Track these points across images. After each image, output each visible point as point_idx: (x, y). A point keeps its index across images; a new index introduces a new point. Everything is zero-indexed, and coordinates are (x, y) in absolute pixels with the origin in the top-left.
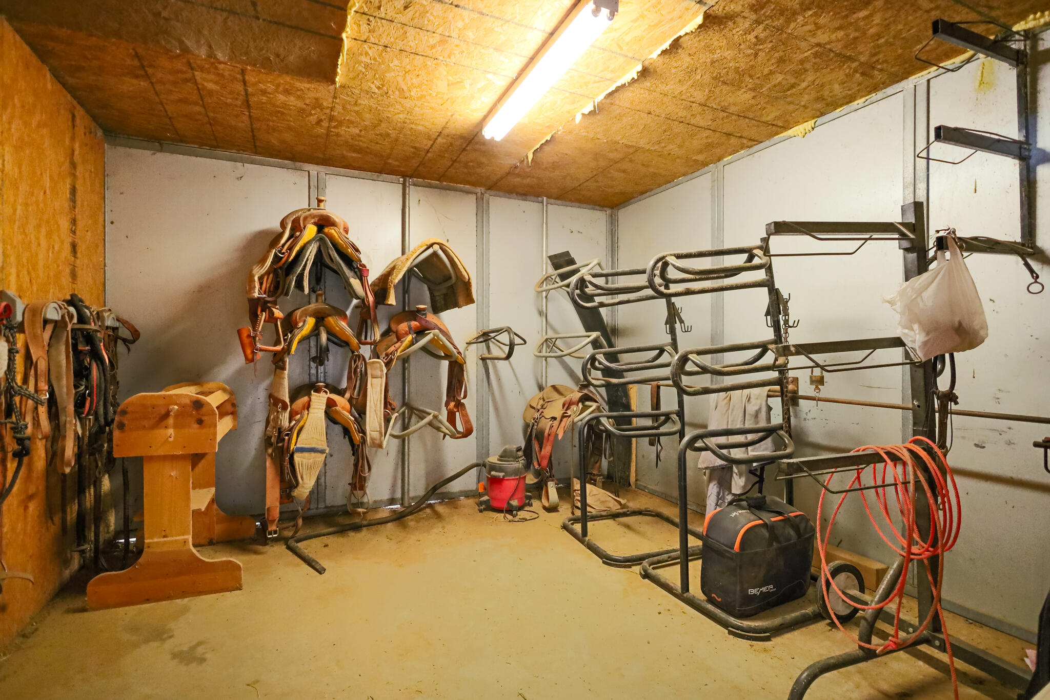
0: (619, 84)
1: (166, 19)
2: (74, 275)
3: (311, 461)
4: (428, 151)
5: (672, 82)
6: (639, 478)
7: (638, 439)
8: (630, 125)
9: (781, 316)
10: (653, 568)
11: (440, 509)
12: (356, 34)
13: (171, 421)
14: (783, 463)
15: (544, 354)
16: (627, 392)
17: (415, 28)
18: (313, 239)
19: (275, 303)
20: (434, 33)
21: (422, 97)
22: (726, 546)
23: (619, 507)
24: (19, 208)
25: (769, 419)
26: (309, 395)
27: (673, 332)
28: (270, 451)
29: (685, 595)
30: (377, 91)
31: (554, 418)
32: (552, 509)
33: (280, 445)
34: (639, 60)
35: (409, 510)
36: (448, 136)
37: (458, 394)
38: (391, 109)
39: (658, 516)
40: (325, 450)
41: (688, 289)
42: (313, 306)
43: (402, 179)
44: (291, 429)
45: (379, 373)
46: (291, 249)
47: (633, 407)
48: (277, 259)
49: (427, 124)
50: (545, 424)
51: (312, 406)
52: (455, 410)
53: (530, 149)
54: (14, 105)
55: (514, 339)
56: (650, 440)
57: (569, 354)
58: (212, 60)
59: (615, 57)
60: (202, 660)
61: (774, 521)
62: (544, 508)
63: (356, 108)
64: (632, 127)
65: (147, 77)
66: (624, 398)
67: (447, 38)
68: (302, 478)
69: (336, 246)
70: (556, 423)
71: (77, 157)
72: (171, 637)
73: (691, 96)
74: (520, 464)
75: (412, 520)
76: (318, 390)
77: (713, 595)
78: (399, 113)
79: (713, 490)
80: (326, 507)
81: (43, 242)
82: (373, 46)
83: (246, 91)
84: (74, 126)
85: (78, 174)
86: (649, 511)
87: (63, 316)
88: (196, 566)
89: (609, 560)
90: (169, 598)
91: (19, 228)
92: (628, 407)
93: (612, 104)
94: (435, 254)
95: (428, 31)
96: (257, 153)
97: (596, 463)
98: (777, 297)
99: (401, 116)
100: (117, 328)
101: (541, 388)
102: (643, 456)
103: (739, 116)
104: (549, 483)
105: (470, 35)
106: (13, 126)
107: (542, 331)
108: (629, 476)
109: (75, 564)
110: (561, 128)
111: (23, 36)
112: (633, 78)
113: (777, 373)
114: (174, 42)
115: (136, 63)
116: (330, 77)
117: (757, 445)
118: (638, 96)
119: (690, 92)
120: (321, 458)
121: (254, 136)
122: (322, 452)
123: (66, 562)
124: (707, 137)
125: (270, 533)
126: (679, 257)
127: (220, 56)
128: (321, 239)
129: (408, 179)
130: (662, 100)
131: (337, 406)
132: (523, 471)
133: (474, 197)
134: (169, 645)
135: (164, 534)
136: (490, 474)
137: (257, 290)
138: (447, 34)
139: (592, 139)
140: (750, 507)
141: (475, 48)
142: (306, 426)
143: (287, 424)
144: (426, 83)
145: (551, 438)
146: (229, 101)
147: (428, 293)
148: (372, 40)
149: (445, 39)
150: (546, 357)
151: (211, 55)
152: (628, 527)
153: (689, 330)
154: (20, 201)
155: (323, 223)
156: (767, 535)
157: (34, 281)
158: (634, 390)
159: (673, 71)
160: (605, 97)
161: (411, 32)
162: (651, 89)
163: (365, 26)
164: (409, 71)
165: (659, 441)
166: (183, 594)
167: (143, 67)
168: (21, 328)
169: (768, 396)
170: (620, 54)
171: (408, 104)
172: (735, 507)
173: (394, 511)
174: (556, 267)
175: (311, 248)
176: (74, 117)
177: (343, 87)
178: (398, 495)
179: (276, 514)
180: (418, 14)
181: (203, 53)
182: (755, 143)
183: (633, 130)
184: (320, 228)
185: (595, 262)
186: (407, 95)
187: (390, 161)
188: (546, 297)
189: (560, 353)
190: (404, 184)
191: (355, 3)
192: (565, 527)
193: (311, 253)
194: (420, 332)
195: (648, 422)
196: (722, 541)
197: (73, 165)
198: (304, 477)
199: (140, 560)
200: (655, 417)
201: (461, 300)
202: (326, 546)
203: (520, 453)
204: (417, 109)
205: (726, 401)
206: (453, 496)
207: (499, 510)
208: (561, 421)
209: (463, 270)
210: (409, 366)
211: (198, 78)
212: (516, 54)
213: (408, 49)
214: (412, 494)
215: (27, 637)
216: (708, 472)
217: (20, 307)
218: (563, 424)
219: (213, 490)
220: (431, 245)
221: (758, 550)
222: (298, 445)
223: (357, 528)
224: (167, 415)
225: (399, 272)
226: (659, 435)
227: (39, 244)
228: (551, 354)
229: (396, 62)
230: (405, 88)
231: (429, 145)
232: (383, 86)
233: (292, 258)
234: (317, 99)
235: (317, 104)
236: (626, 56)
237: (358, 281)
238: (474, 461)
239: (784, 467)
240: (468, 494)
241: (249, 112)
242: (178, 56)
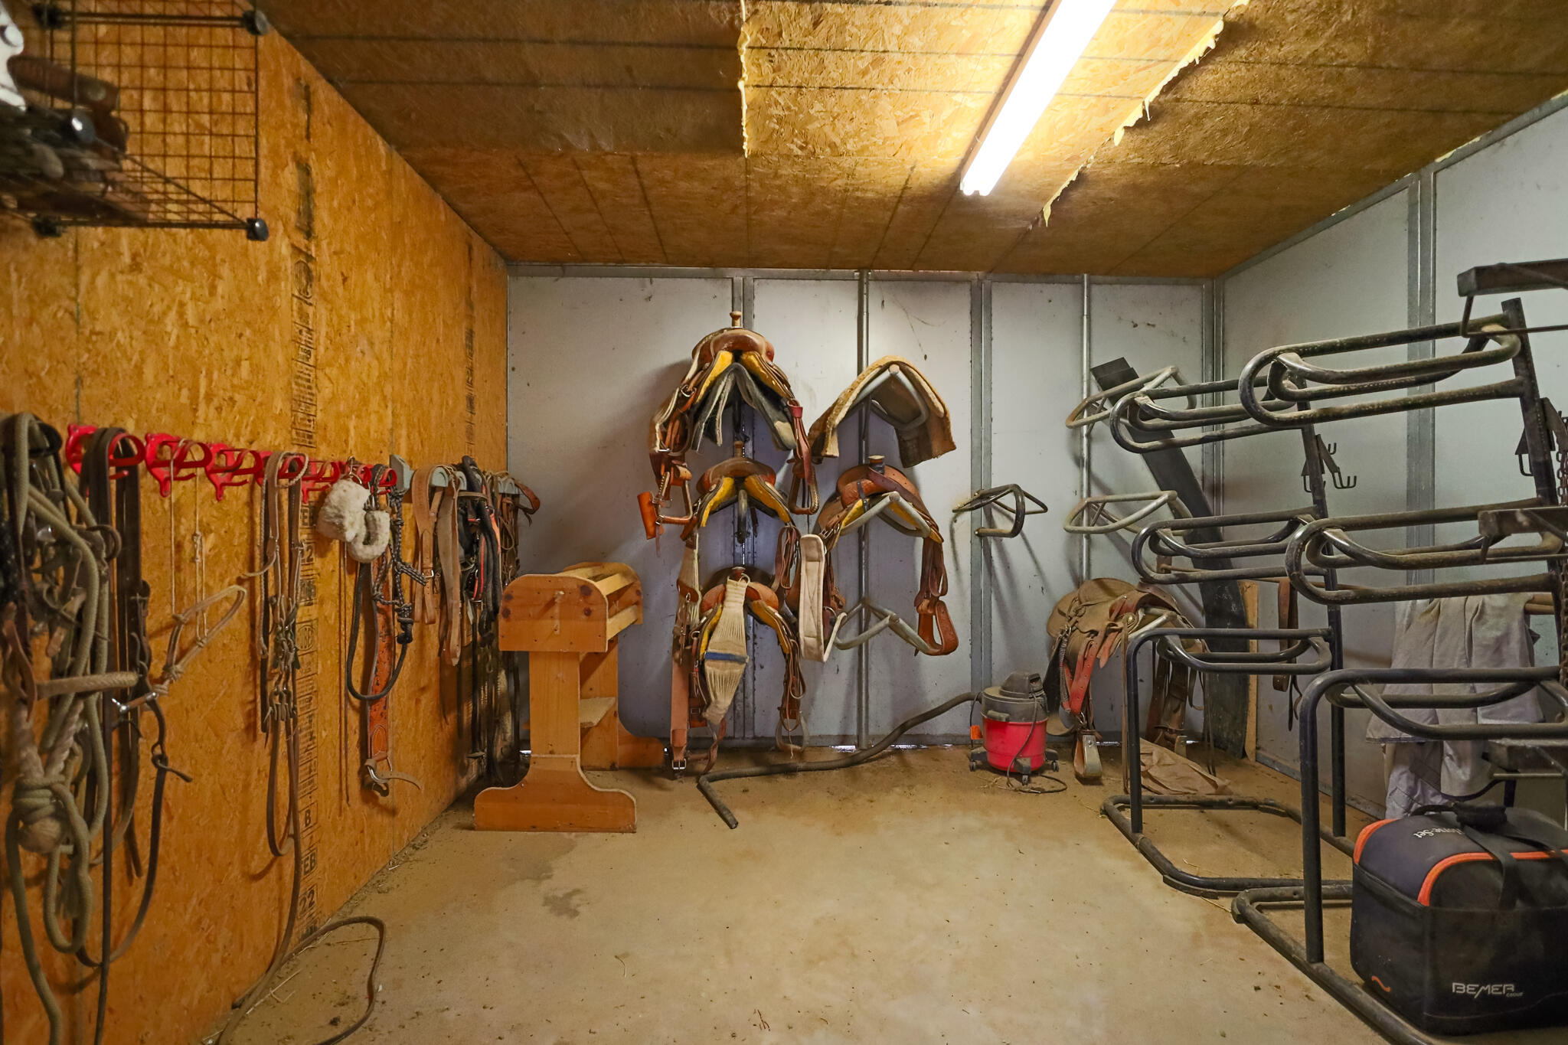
0: (1184, 63)
1: (540, 112)
2: (470, 434)
3: (727, 672)
4: (887, 228)
5: (1293, 38)
6: (1262, 744)
7: (1261, 676)
8: (1220, 131)
9: (1553, 454)
10: (1260, 908)
11: (912, 759)
12: (758, 79)
13: (556, 610)
14: (1500, 745)
15: (1085, 527)
16: (1238, 594)
17: (835, 50)
18: (726, 371)
19: (682, 459)
20: (862, 51)
21: (862, 151)
22: (1401, 891)
23: (1213, 790)
24: (409, 361)
25: (1530, 657)
26: (725, 583)
27: (1317, 488)
28: (677, 655)
29: (1315, 966)
30: (800, 152)
31: (1094, 633)
32: (1090, 780)
33: (689, 648)
34: (1216, 14)
35: (864, 754)
36: (912, 200)
37: (933, 586)
38: (825, 175)
39: (1290, 816)
40: (744, 659)
41: (1325, 410)
42: (729, 463)
43: (857, 274)
44: (701, 627)
45: (816, 554)
46: (698, 386)
47: (1252, 620)
48: (681, 400)
49: (878, 187)
50: (1079, 642)
51: (728, 598)
52: (930, 612)
53: (1045, 200)
54: (404, 245)
55: (1023, 503)
56: (1275, 680)
57: (1124, 526)
58: (598, 153)
59: (1169, 20)
60: (575, 913)
61: (1518, 860)
62: (1078, 776)
63: (778, 182)
64: (1225, 133)
65: (534, 186)
66: (1234, 605)
67: (883, 55)
68: (715, 695)
69: (755, 377)
70: (1098, 639)
71: (475, 295)
72: (549, 877)
73: (1338, 55)
74: (1038, 700)
75: (867, 770)
76: (736, 577)
77: (1374, 978)
78: (835, 179)
79: (1399, 783)
80: (755, 737)
81: (436, 397)
82: (782, 90)
83: (641, 185)
84: (471, 260)
85: (475, 314)
86: (1272, 805)
87: (450, 483)
88: (583, 794)
89: (1176, 879)
90: (556, 829)
91: (410, 384)
92: (1241, 620)
93: (1177, 100)
94: (893, 378)
95: (853, 51)
96: (669, 263)
97: (1176, 711)
98: (1545, 413)
99: (839, 182)
100: (518, 496)
101: (1078, 582)
102: (1271, 707)
103: (1454, 72)
104: (1085, 737)
105: (916, 42)
106: (403, 269)
107: (1082, 491)
108: (1243, 739)
109: (473, 772)
110: (1092, 157)
111: (412, 165)
112: (1208, 48)
113: (1545, 563)
114: (553, 138)
115: (522, 173)
116: (734, 144)
117: (1499, 706)
118: (1226, 77)
119: (1333, 49)
120: (738, 670)
121: (661, 241)
122: (740, 660)
123: (463, 770)
124: (1388, 125)
125: (676, 765)
126: (1304, 353)
127: (603, 144)
128: (737, 371)
129: (865, 271)
130: (1277, 74)
131: (759, 598)
132: (1041, 713)
133: (967, 286)
134: (545, 886)
135: (550, 748)
136: (986, 713)
137: (658, 444)
138: (882, 49)
139: (1153, 166)
140: (1463, 824)
141: (928, 59)
142: (720, 625)
143: (697, 620)
144: (865, 127)
145: (1089, 664)
146: (625, 201)
147: (895, 436)
148: (780, 82)
149: (879, 58)
150: (1088, 534)
151: (595, 147)
152: (1225, 826)
153: (1352, 484)
154: (411, 352)
155: (741, 347)
156: (1500, 883)
157: (426, 443)
158: (1252, 592)
159: (1290, 18)
160: (1162, 92)
161: (830, 58)
162: (1251, 59)
163: (767, 64)
164: (838, 115)
165: (1294, 682)
166: (571, 827)
167: (529, 176)
168: (408, 497)
169: (1527, 613)
170: (1177, 13)
171: (847, 163)
172: (1429, 820)
173: (845, 753)
174: (1104, 385)
175: (723, 383)
176: (470, 249)
177: (754, 155)
178: (853, 731)
179: (682, 740)
180: (834, 29)
181: (585, 146)
182: (1505, 117)
183: (1229, 138)
184: (737, 357)
185: (1167, 372)
186: (842, 149)
187: (836, 249)
188: (1088, 435)
189: (1111, 525)
190: (860, 281)
191: (745, 37)
192: (1105, 812)
193: (724, 390)
194: (875, 496)
195: (1273, 648)
196: (1392, 879)
197: (470, 305)
198: (718, 694)
199: (526, 778)
200: (1287, 640)
201: (936, 445)
202: (745, 791)
203: (1037, 686)
204: (859, 168)
205: (1429, 616)
206: (934, 741)
207: (1000, 771)
208: (1106, 637)
209: (935, 401)
210: (867, 544)
211: (586, 178)
212: (993, 55)
213: (830, 83)
214: (872, 730)
215: (417, 849)
216: (1389, 746)
217: (407, 474)
218: (1108, 642)
219: (613, 700)
220: (887, 367)
221: (1476, 909)
222: (709, 650)
223: (789, 771)
224: (551, 603)
225: (840, 409)
226: (1295, 673)
227: (431, 400)
228: (1096, 528)
229: (818, 106)
230: (838, 141)
231: (887, 219)
232: (806, 143)
233: (699, 398)
234: (726, 179)
235: (727, 184)
236: (1189, 13)
237: (787, 425)
238: (967, 690)
239: (1502, 753)
240: (957, 741)
241: (650, 210)
242: (561, 155)
